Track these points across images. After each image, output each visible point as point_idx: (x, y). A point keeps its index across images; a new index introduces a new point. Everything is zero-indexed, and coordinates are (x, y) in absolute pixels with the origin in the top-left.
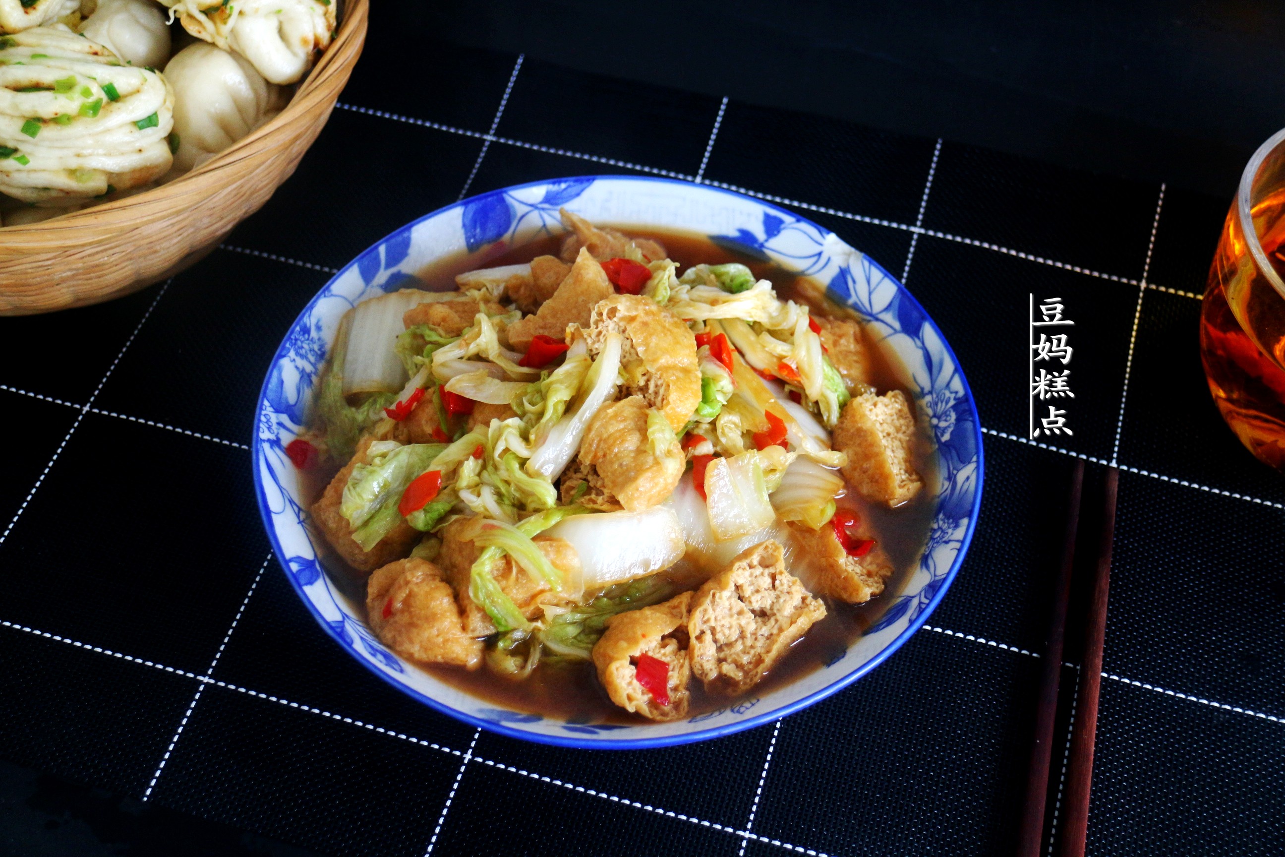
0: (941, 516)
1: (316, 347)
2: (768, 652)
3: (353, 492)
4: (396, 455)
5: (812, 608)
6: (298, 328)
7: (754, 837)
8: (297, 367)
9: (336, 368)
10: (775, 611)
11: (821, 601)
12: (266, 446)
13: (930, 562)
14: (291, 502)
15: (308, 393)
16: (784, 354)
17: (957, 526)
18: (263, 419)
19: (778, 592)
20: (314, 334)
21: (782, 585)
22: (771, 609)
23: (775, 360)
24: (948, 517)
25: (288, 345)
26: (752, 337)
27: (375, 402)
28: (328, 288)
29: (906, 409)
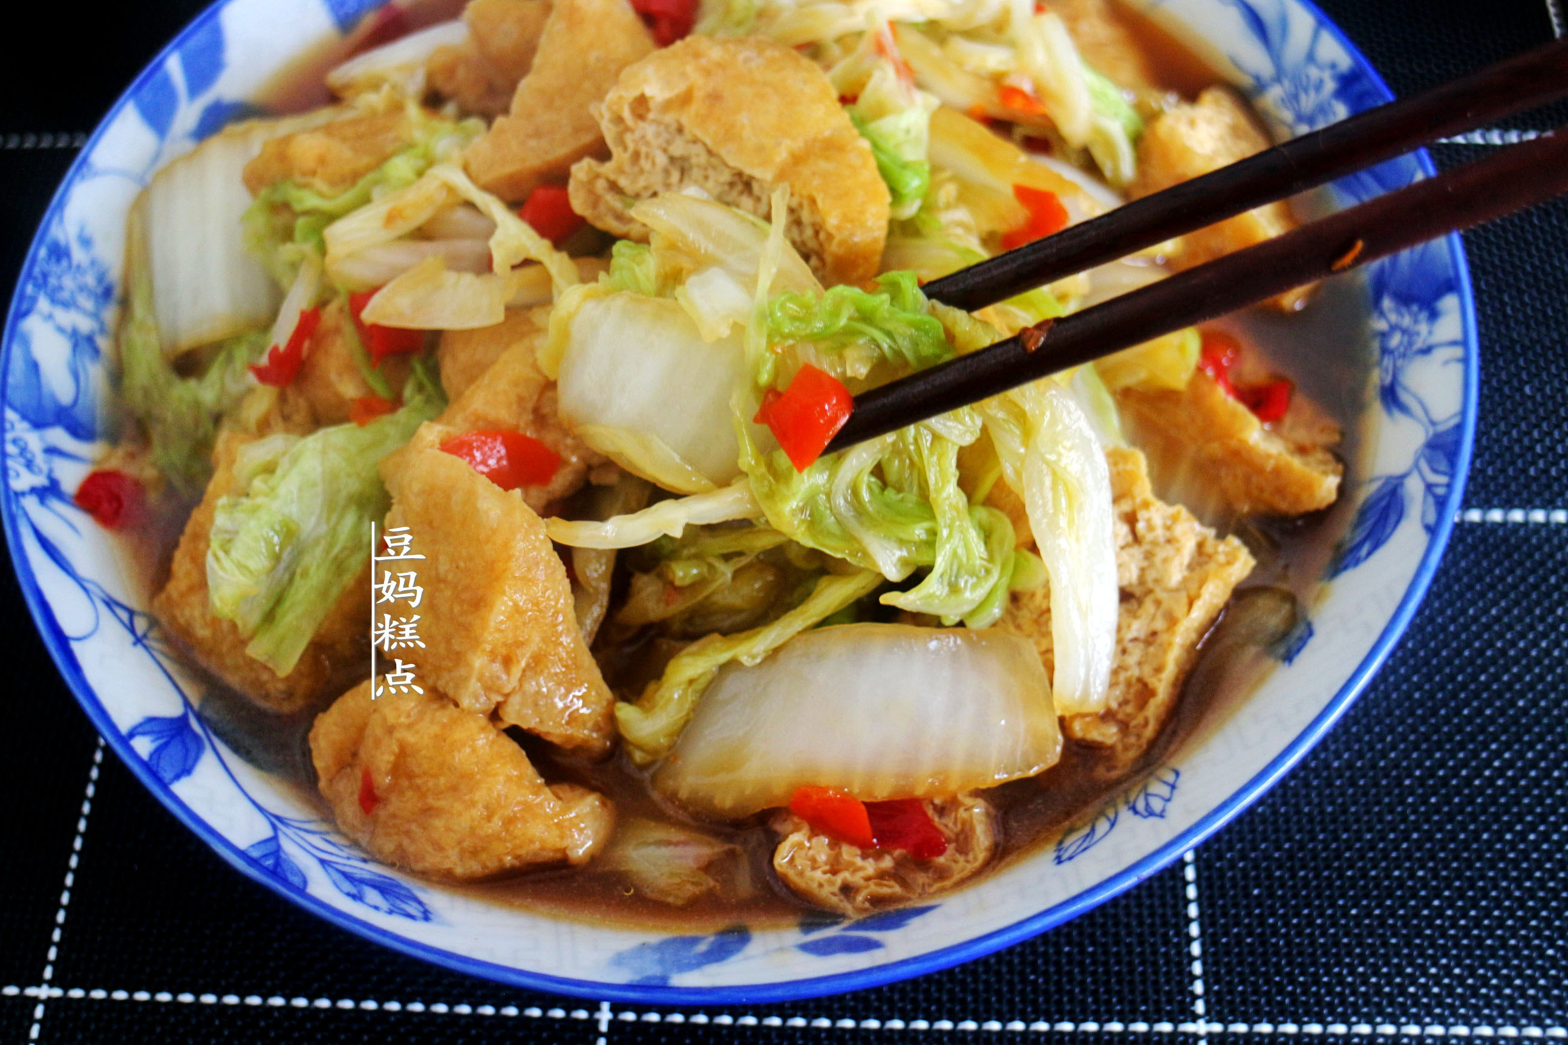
0: (1387, 303)
1: (90, 280)
2: (1158, 670)
3: (226, 563)
4: (295, 461)
5: (1221, 558)
6: (43, 252)
7: (1217, 1028)
8: (61, 330)
9: (139, 309)
10: (1150, 585)
11: (1234, 541)
12: (31, 504)
13: (1404, 397)
14: (110, 603)
15: (96, 375)
16: (1002, 68)
17: (1434, 315)
18: (11, 449)
19: (1146, 547)
20: (78, 255)
21: (1150, 528)
22: (1142, 581)
23: (988, 85)
24: (1405, 299)
25: (30, 289)
26: (935, 51)
27: (230, 359)
28: (85, 160)
29: (1243, 121)
